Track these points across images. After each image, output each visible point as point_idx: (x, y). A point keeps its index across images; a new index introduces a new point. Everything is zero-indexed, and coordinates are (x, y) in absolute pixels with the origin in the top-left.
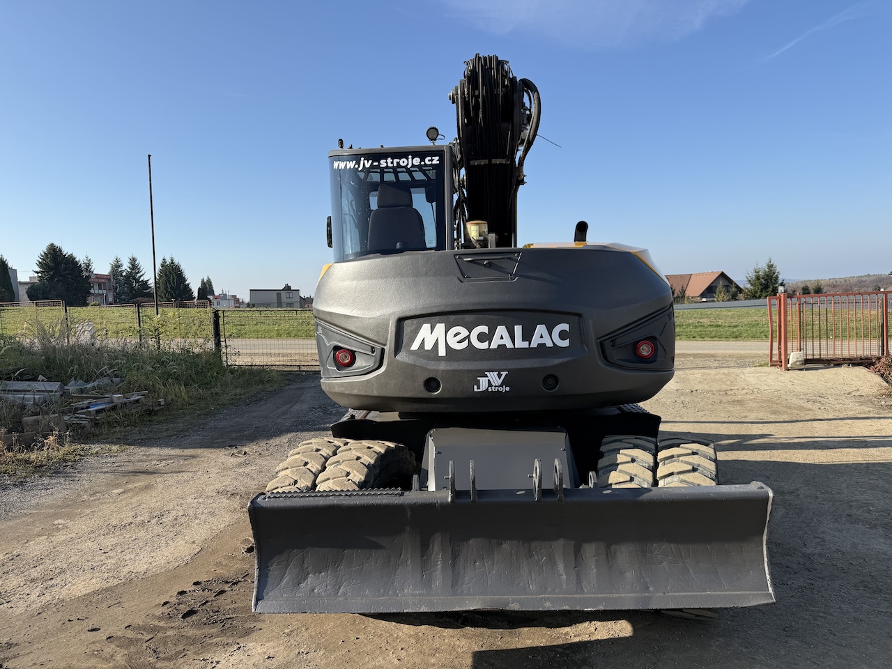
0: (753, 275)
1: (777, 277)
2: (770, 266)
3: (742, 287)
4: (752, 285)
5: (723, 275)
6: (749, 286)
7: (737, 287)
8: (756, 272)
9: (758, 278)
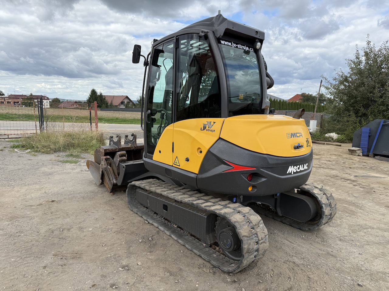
3: (135, 103)
7: (133, 103)
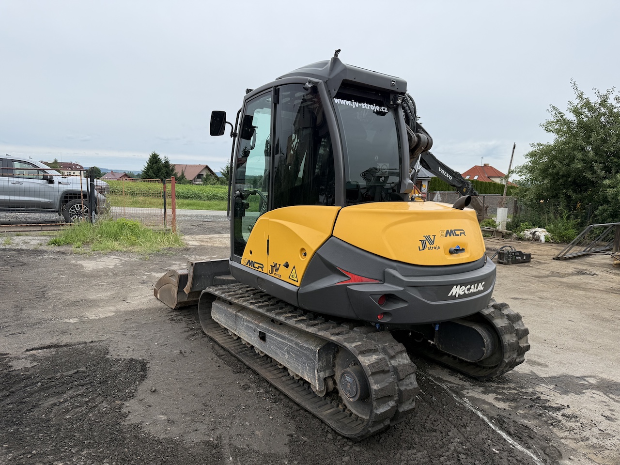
5: (207, 167)
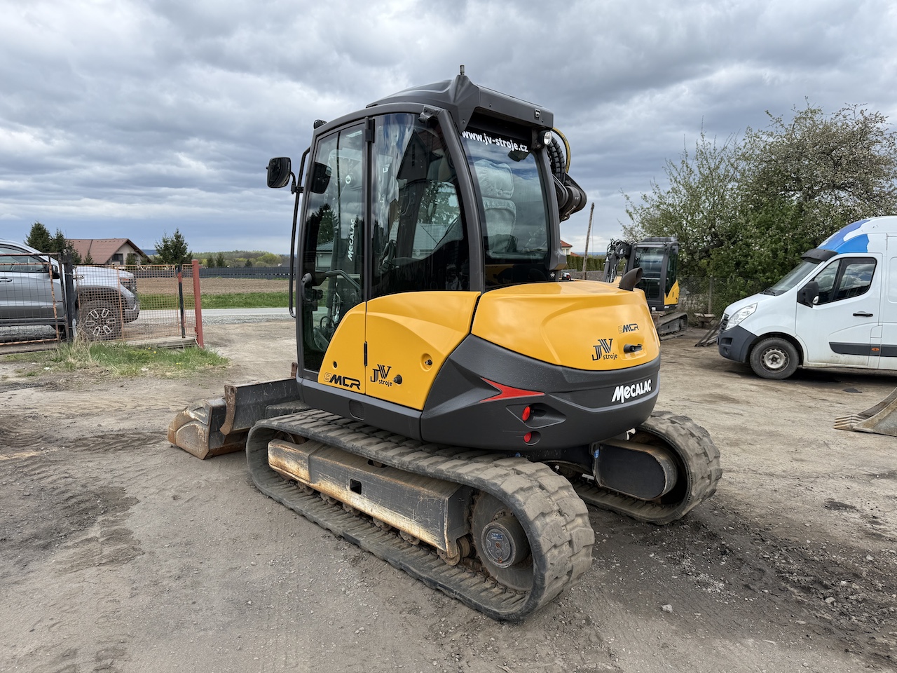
0: (162, 244)
1: (185, 249)
2: (178, 237)
4: (161, 255)
6: (158, 256)
8: (164, 241)
9: (166, 248)
